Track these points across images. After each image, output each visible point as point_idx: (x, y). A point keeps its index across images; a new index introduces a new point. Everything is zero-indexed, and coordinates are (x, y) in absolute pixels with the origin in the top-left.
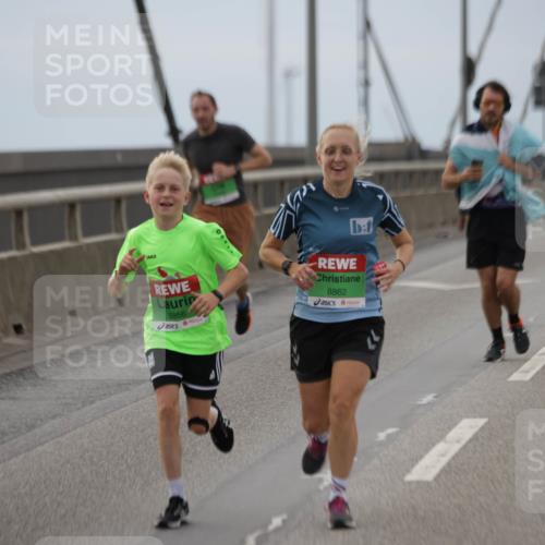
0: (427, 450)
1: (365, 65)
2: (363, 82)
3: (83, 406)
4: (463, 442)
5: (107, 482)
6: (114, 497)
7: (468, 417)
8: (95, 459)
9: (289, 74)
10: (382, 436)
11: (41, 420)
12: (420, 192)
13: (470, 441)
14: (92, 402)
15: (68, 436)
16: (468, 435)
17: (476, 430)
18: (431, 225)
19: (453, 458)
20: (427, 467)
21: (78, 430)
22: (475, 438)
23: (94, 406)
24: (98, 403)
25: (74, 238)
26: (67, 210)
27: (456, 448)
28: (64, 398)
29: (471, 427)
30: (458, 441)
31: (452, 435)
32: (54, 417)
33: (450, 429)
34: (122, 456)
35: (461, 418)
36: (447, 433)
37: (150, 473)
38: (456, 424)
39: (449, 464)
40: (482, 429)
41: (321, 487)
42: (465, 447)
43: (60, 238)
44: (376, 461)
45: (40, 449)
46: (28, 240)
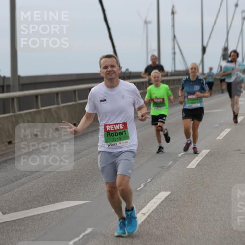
1: (174, 48)
7: (205, 150)
10: (180, 155)
13: (205, 156)
17: (207, 153)
19: (201, 161)
20: (193, 164)
22: (207, 155)
28: (88, 144)
30: (202, 156)
32: (86, 150)
35: (203, 150)
40: (209, 153)
42: (203, 158)
44: (178, 162)
46: (77, 99)
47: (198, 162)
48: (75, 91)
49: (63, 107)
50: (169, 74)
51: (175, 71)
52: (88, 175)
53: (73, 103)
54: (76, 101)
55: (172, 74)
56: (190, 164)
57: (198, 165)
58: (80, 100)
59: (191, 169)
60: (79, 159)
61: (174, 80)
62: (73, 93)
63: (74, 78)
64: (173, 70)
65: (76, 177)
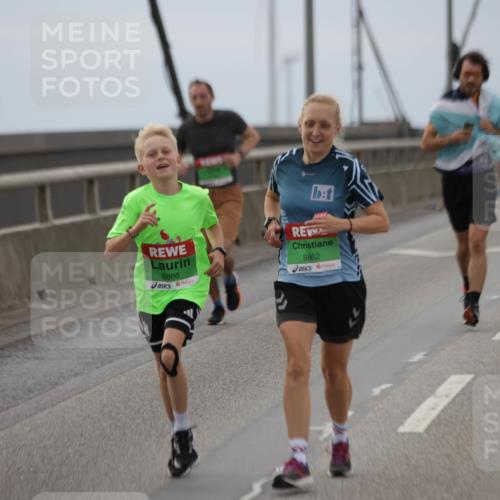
0: (419, 404)
1: (358, 51)
2: (356, 66)
3: (103, 364)
4: (452, 396)
5: (124, 434)
6: (132, 447)
7: (455, 374)
8: (113, 414)
9: (288, 61)
10: (377, 391)
11: (64, 378)
12: (409, 167)
13: (458, 396)
14: (110, 362)
15: (88, 392)
16: (456, 390)
17: (463, 385)
18: (420, 198)
19: (443, 411)
20: (419, 420)
21: (98, 387)
22: (462, 392)
23: (112, 365)
24: (116, 363)
25: (92, 211)
26: (85, 185)
27: (444, 402)
28: (85, 358)
29: (459, 383)
30: (447, 396)
31: (441, 390)
32: (76, 375)
33: (439, 385)
34: (139, 411)
35: (449, 374)
36: (437, 388)
37: (164, 426)
38: (445, 380)
39: (439, 416)
41: (322, 438)
42: (453, 401)
43: (80, 212)
44: (371, 414)
45: (63, 404)
46: (50, 213)
47: (435, 413)
48: (42, 188)
51: (363, 124)
53: (37, 225)
54: (44, 219)
56: (410, 421)
57: (437, 423)
58: (57, 216)
59: (411, 435)
60: (53, 405)
62: (37, 191)
64: (356, 119)
65: (46, 461)
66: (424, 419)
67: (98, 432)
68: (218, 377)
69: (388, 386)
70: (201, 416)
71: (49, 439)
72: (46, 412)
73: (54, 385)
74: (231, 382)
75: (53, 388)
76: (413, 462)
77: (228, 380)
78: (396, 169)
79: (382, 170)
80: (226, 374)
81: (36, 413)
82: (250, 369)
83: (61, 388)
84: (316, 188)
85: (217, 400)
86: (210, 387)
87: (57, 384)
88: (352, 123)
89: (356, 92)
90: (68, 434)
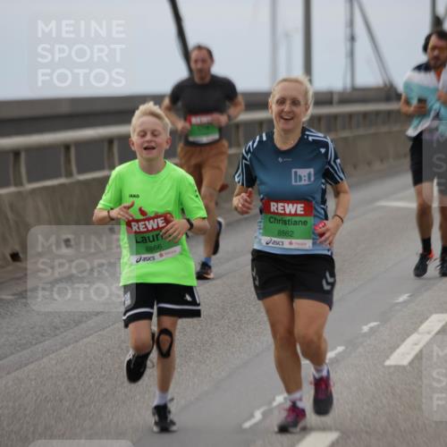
0: (403, 340)
1: (351, 24)
2: (349, 37)
4: (433, 333)
7: (437, 313)
10: (365, 329)
11: (87, 317)
12: (396, 128)
15: (108, 329)
16: (437, 327)
17: (444, 323)
19: (425, 346)
20: (403, 354)
22: (443, 330)
26: (106, 145)
27: (427, 338)
29: (440, 321)
30: (429, 333)
31: (423, 327)
33: (422, 323)
35: (431, 313)
36: (419, 326)
38: (427, 318)
39: (421, 351)
43: (101, 168)
44: (361, 349)
45: (86, 340)
46: (74, 169)
47: (417, 349)
48: (67, 147)
49: (33, 191)
50: (336, 98)
51: (354, 89)
52: (102, 385)
53: (63, 180)
54: (69, 174)
55: (345, 98)
56: (395, 355)
57: (419, 357)
58: (81, 171)
59: (398, 368)
60: (77, 341)
61: (350, 116)
62: (63, 150)
63: (65, 110)
64: (349, 85)
65: (69, 391)
66: (408, 354)
67: (116, 366)
68: (223, 317)
69: (375, 324)
70: (208, 351)
71: (73, 371)
72: (70, 348)
73: (78, 323)
74: (236, 320)
75: (77, 325)
76: (398, 391)
77: (233, 319)
78: (384, 129)
79: (372, 130)
80: (231, 313)
81: (61, 348)
82: (252, 309)
83: (83, 325)
84: (296, 173)
85: (223, 336)
86: (216, 325)
87: (80, 322)
88: (345, 89)
89: (349, 60)
90: (90, 368)
